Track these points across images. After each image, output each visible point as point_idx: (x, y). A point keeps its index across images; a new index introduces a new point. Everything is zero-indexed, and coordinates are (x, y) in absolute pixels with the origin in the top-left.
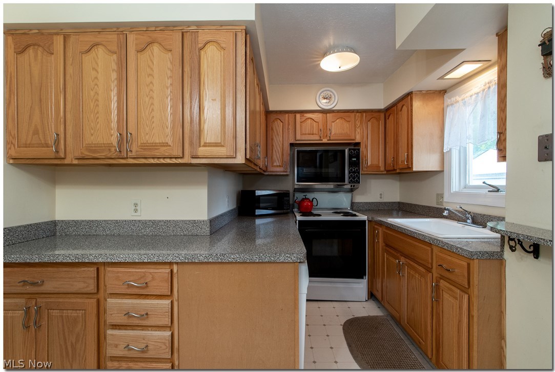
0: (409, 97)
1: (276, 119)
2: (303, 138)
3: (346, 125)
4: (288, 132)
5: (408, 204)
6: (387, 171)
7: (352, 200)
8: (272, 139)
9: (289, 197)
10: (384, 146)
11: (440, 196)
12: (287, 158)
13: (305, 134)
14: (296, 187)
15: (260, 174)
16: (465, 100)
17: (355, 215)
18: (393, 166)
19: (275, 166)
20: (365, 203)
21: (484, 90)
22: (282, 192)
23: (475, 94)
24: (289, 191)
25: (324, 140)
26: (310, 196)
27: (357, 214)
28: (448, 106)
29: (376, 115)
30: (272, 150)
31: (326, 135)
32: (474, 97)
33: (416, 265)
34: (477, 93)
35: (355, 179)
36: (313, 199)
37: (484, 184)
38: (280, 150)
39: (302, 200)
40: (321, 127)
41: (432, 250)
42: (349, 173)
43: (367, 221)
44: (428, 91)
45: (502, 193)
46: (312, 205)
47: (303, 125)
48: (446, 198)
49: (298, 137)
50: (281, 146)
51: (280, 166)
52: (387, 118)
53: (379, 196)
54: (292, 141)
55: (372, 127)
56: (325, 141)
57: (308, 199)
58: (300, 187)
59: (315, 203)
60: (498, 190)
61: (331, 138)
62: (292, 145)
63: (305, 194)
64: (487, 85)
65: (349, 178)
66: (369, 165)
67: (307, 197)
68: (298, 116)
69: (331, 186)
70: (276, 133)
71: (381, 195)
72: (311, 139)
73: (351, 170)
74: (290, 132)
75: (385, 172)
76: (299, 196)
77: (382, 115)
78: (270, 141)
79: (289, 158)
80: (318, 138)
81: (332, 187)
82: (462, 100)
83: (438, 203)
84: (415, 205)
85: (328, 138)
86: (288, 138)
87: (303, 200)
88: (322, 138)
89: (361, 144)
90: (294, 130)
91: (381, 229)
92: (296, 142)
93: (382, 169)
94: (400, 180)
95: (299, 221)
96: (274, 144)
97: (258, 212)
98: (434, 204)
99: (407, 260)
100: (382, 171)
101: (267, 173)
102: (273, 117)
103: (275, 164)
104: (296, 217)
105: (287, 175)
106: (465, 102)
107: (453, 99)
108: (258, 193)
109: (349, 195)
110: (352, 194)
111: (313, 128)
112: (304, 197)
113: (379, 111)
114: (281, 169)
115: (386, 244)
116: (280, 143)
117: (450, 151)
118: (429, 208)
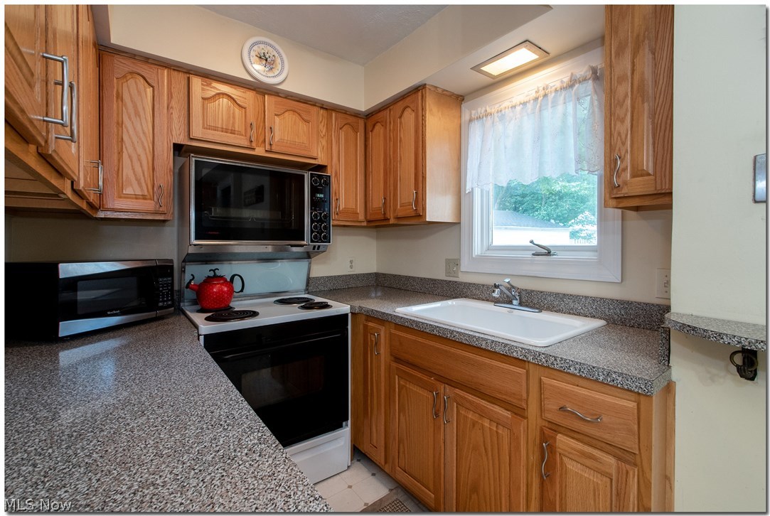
0: (420, 94)
1: (131, 73)
2: (210, 138)
3: (302, 127)
4: (170, 115)
5: (395, 276)
6: (369, 221)
7: (309, 274)
8: (120, 124)
9: (172, 275)
10: (363, 178)
11: (454, 263)
12: (165, 178)
13: (215, 129)
14: (191, 250)
15: (78, 214)
16: (503, 112)
17: (325, 306)
18: (385, 214)
19: (128, 197)
20: (327, 277)
21: (537, 98)
22: (153, 264)
23: (521, 104)
24: (171, 261)
25: (257, 149)
26: (226, 270)
27: (330, 302)
28: (471, 120)
29: (351, 119)
30: (120, 153)
31: (261, 139)
32: (518, 108)
33: (483, 403)
34: (524, 104)
35: (322, 235)
36: (232, 278)
37: (531, 244)
38: (143, 158)
39: (205, 281)
40: (251, 119)
41: (528, 372)
42: (312, 221)
43: (350, 315)
44: (444, 90)
45: (554, 256)
46: (231, 291)
47: (211, 106)
48: (465, 265)
49: (197, 131)
50: (148, 145)
51: (144, 197)
52: (369, 128)
53: (349, 264)
54: (181, 139)
55: (346, 140)
56: (260, 151)
57: (221, 277)
58: (203, 251)
59: (237, 285)
60: (549, 253)
61: (274, 148)
62: (178, 149)
63: (213, 267)
64: (542, 93)
65: (312, 232)
66: (341, 209)
67: (218, 273)
68: (197, 82)
69: (265, 247)
70: (132, 111)
71: (351, 262)
72: (230, 142)
73: (316, 215)
74: (175, 116)
75: (365, 224)
76: (199, 272)
77: (361, 123)
78: (110, 127)
79: (170, 179)
80: (246, 143)
81: (270, 249)
82: (498, 112)
83: (448, 273)
84: (408, 278)
85: (268, 147)
86: (170, 130)
87: (209, 280)
88: (254, 145)
89: (329, 168)
90: (185, 112)
91: (383, 329)
92: (189, 144)
93: (361, 217)
94: (378, 238)
95: (206, 336)
96: (126, 138)
97: (68, 328)
98: (440, 274)
99: (457, 391)
100: (361, 222)
101: (101, 215)
102: (120, 66)
103: (128, 191)
104: (196, 327)
105: (164, 221)
106: (503, 115)
107: (481, 111)
108: (68, 270)
109: (303, 265)
110: (310, 263)
111: (234, 118)
112: (212, 274)
113: (356, 114)
114: (149, 205)
115: (396, 358)
116: (143, 139)
117: (471, 193)
118: (434, 282)
